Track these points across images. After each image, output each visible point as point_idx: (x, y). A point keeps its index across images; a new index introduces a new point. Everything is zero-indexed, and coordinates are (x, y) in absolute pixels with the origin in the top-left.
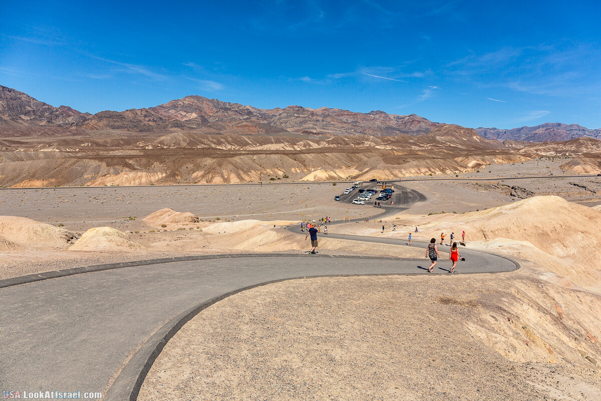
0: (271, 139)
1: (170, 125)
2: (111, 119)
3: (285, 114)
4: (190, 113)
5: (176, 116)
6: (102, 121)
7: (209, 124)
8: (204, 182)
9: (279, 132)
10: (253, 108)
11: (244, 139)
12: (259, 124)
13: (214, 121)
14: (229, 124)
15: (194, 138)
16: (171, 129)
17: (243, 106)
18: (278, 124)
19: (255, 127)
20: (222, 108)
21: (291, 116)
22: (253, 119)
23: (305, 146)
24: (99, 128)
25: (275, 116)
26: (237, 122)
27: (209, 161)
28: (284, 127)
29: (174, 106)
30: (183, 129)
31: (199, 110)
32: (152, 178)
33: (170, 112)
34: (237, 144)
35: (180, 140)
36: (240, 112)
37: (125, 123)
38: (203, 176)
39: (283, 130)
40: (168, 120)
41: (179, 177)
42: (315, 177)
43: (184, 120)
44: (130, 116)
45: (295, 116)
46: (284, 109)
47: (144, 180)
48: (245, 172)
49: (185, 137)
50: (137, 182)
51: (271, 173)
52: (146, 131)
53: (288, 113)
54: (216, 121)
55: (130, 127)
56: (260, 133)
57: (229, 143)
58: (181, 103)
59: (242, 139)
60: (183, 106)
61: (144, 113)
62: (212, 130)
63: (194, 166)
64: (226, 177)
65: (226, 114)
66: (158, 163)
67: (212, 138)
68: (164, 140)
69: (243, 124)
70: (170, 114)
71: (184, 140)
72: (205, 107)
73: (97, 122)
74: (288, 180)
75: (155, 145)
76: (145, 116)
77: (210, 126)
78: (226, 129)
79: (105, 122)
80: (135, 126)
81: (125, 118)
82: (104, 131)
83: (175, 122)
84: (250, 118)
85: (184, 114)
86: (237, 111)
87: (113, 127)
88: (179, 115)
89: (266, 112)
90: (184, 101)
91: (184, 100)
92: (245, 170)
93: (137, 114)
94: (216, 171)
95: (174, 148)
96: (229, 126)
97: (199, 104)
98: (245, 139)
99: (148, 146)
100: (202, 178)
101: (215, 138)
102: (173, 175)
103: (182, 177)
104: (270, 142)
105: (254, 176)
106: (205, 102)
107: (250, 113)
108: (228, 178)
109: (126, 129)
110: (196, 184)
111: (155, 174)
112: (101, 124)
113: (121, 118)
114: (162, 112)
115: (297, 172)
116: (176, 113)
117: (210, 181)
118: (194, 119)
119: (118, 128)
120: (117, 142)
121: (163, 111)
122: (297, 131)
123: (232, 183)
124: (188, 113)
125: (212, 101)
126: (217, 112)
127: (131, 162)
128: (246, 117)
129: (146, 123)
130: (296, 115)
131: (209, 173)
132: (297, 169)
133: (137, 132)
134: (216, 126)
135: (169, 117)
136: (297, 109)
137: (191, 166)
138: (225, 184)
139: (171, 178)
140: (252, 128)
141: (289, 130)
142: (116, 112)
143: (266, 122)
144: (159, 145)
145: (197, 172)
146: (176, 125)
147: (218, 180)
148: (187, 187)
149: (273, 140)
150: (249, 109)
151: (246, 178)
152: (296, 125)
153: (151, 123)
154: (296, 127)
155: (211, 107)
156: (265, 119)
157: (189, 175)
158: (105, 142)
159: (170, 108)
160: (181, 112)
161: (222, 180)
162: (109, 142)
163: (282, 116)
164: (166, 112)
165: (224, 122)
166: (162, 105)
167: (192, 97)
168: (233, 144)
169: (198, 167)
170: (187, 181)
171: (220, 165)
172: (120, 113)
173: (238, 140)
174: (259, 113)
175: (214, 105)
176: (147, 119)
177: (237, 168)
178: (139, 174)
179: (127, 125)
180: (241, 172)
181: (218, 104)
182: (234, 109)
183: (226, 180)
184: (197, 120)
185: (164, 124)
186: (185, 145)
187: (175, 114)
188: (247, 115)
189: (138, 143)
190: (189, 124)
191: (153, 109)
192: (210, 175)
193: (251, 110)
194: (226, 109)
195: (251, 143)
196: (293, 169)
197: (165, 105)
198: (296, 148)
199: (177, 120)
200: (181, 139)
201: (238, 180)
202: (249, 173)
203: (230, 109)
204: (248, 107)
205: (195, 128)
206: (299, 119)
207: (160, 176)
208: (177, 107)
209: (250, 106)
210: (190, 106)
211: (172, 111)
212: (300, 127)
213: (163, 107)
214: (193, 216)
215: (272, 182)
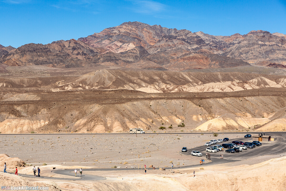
0: (217, 75)
1: (102, 59)
2: (35, 54)
3: (245, 42)
4: (127, 43)
5: (109, 47)
6: (25, 56)
7: (148, 57)
8: (84, 131)
9: (237, 64)
10: (205, 35)
11: (183, 76)
12: (211, 55)
13: (156, 52)
14: (174, 56)
15: (122, 76)
16: (103, 64)
17: (193, 32)
18: (237, 54)
19: (206, 59)
20: (165, 36)
21: (253, 44)
22: (204, 49)
23: (259, 84)
24: (21, 64)
25: (234, 44)
26: (184, 54)
27: (96, 108)
28: (244, 58)
29: (108, 36)
30: (117, 64)
31: (137, 39)
32: (34, 125)
33: (103, 42)
34: (173, 82)
35: (104, 78)
36: (188, 41)
37: (50, 57)
38: (85, 125)
39: (242, 63)
40: (101, 52)
41: (61, 125)
42: (209, 126)
43: (119, 52)
44: (56, 49)
45: (258, 44)
46: (245, 36)
47: (25, 128)
48: (132, 121)
49: (111, 75)
50: (19, 130)
51: (167, 121)
52: (74, 66)
53: (249, 40)
54: (158, 52)
55: (56, 63)
56: (212, 66)
57: (164, 81)
58: (117, 32)
59: (180, 76)
60: (119, 35)
61: (72, 45)
62: (152, 64)
63: (80, 113)
64: (109, 125)
65: (171, 44)
66: (45, 110)
67: (144, 75)
68: (86, 79)
69: (191, 55)
70: (103, 45)
71: (110, 79)
72: (145, 36)
73: (19, 57)
74: (185, 130)
75: (76, 84)
76: (74, 49)
77: (149, 60)
78: (169, 62)
79: (28, 57)
80: (61, 61)
81: (51, 52)
82: (26, 68)
83: (108, 55)
84: (201, 48)
85: (119, 44)
86: (184, 40)
87: (37, 63)
88: (113, 47)
89: (221, 40)
90: (120, 30)
91: (121, 28)
92: (133, 117)
93: (64, 46)
94: (100, 119)
95: (96, 88)
96: (172, 58)
97: (138, 32)
98: (185, 76)
99: (67, 86)
100: (84, 126)
101: (147, 76)
102: (56, 123)
103: (64, 125)
104: (216, 80)
105: (142, 124)
106: (145, 29)
107: (200, 41)
108: (112, 126)
109: (51, 65)
110: (76, 133)
111: (38, 121)
112: (24, 59)
113: (46, 52)
114: (94, 44)
115: (199, 120)
116: (110, 43)
117: (91, 130)
118: (131, 51)
119: (42, 63)
120: (35, 81)
121: (95, 42)
122: (262, 63)
123: (113, 132)
124: (124, 43)
125: (154, 28)
126: (159, 41)
127: (19, 108)
128: (195, 46)
129: (74, 56)
130: (260, 43)
131: (91, 121)
132: (199, 116)
133: (63, 68)
134: (157, 58)
135: (102, 49)
136: (262, 34)
137: (76, 113)
138: (107, 132)
139: (53, 126)
140: (202, 61)
141: (250, 62)
142: (41, 44)
143: (221, 52)
144: (81, 85)
145: (81, 120)
146: (109, 58)
147: (99, 128)
148: (59, 136)
149: (220, 77)
150: (199, 37)
151: (131, 126)
152: (260, 56)
153: (80, 57)
154: (260, 58)
155: (153, 35)
156: (220, 48)
157: (72, 122)
158: (22, 81)
159: (103, 38)
160: (116, 43)
161: (104, 128)
162: (26, 82)
163: (242, 44)
164: (98, 42)
165: (168, 53)
166: (95, 34)
167: (129, 23)
168: (168, 82)
169: (83, 114)
170: (68, 129)
171: (105, 112)
172: (45, 45)
173: (176, 77)
174: (213, 42)
175: (156, 32)
176: (76, 52)
177: (123, 116)
178: (22, 121)
179: (53, 60)
180: (127, 120)
181: (162, 32)
182: (181, 37)
183: (108, 129)
184: (135, 51)
185: (95, 57)
186: (111, 84)
187: (109, 45)
188: (197, 43)
189: (57, 83)
190: (125, 57)
191: (83, 40)
192: (93, 124)
193: (203, 37)
194: (171, 38)
195: (191, 80)
196: (194, 117)
197: (97, 35)
198: (246, 87)
199: (110, 53)
200: (106, 76)
201: (121, 129)
202: (137, 122)
203: (175, 38)
204: (199, 34)
205: (131, 62)
206: (265, 47)
207: (43, 124)
208: (111, 37)
209: (202, 33)
210: (127, 35)
211: (106, 42)
212: (266, 57)
213: (95, 37)
214: (19, 161)
215: (161, 131)
